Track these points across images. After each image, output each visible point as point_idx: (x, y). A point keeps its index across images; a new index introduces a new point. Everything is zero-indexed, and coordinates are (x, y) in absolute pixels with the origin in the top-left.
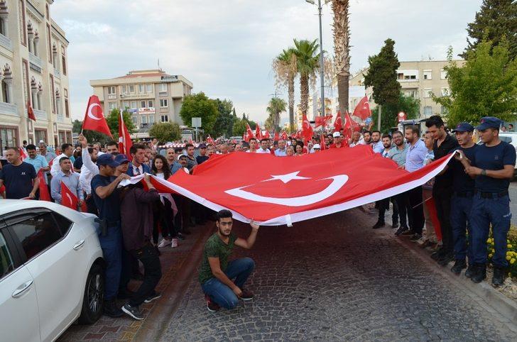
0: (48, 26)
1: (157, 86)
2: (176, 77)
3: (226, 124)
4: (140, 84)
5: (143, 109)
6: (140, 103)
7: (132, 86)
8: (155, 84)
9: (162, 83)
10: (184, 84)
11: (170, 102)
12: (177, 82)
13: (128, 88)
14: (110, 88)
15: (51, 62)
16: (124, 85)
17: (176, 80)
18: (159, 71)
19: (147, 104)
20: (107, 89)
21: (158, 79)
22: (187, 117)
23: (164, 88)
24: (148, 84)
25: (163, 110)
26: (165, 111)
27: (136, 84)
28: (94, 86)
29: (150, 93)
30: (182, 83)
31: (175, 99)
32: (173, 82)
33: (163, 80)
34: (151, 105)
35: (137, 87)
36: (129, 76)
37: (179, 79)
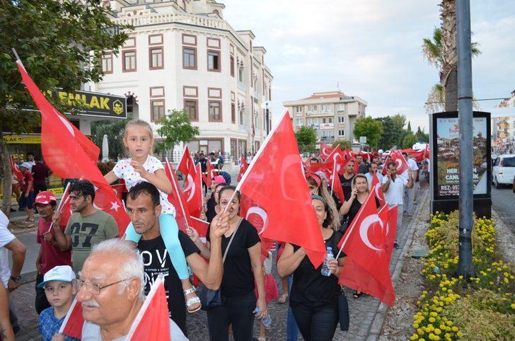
0: (251, 57)
1: (336, 105)
2: (353, 98)
3: (394, 138)
4: (322, 104)
5: (324, 124)
6: (322, 120)
7: (315, 106)
8: (335, 104)
9: (341, 103)
10: (359, 104)
11: (347, 119)
12: (353, 102)
13: (312, 107)
14: (298, 107)
15: (252, 86)
16: (309, 105)
17: (352, 100)
18: (339, 92)
19: (327, 120)
20: (295, 108)
21: (337, 100)
22: (358, 134)
23: (341, 107)
24: (329, 104)
25: (340, 126)
26: (341, 126)
27: (319, 104)
28: (285, 106)
29: (330, 111)
30: (357, 103)
31: (351, 117)
32: (349, 102)
33: (342, 101)
34: (330, 122)
35: (319, 107)
36: (314, 97)
37: (355, 99)
